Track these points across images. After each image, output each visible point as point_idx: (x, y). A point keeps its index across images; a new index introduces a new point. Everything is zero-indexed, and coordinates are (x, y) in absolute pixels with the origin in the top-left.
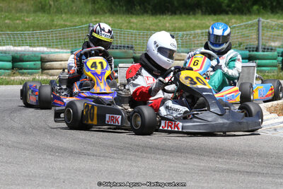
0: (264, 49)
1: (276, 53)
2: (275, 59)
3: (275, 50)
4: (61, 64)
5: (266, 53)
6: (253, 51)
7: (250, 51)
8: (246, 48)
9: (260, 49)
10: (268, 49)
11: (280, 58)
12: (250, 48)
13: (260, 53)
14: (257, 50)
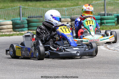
0: (108, 14)
1: (114, 16)
2: (114, 19)
3: (113, 15)
4: (7, 27)
5: (109, 17)
6: (102, 16)
7: (101, 16)
8: (99, 15)
9: (106, 15)
10: (109, 14)
11: (116, 19)
12: (101, 14)
13: (106, 17)
14: (104, 15)
